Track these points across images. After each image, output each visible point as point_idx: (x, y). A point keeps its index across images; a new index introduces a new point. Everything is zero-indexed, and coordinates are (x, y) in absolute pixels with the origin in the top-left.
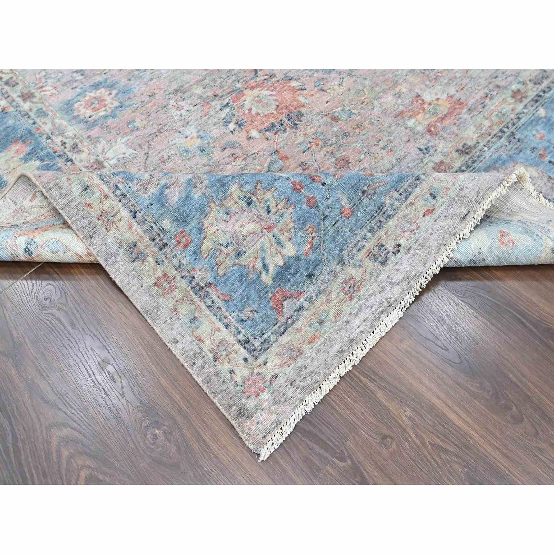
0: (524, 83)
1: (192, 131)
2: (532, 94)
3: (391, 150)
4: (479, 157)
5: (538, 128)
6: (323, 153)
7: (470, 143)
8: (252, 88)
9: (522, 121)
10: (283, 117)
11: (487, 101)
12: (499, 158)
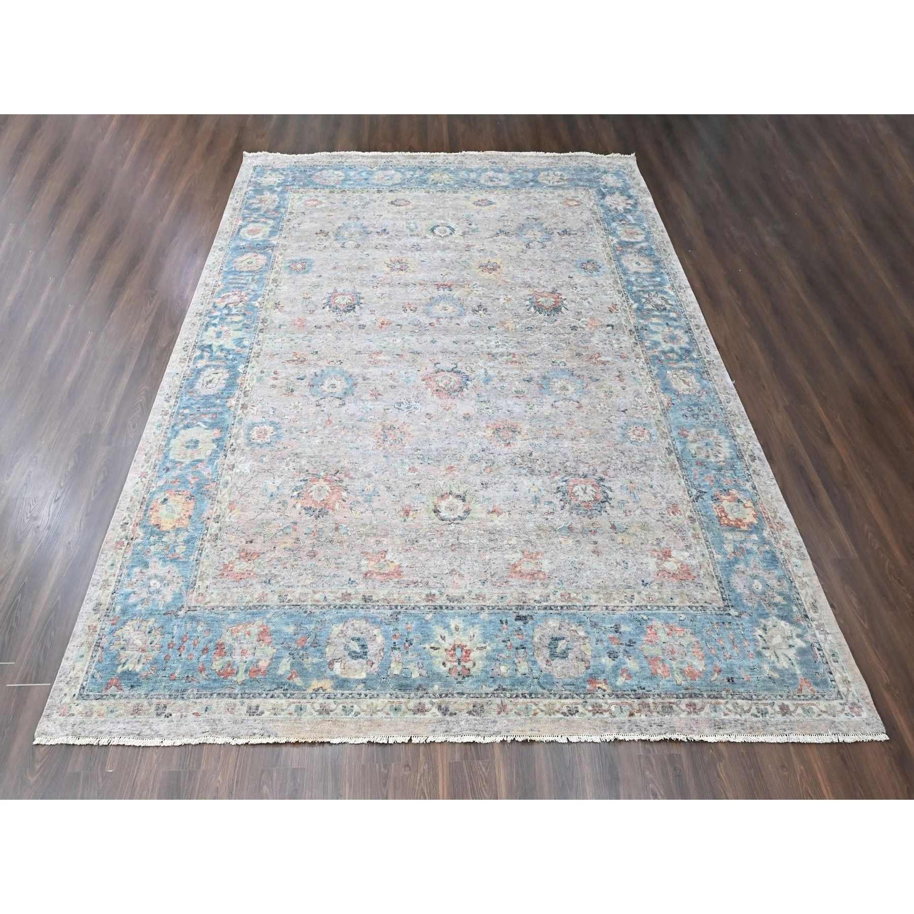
0: (441, 594)
1: (279, 482)
2: (438, 603)
3: (338, 568)
4: (368, 608)
5: (415, 622)
6: (311, 542)
7: (374, 598)
8: (326, 480)
9: (413, 611)
10: (319, 508)
11: (412, 585)
12: (375, 618)
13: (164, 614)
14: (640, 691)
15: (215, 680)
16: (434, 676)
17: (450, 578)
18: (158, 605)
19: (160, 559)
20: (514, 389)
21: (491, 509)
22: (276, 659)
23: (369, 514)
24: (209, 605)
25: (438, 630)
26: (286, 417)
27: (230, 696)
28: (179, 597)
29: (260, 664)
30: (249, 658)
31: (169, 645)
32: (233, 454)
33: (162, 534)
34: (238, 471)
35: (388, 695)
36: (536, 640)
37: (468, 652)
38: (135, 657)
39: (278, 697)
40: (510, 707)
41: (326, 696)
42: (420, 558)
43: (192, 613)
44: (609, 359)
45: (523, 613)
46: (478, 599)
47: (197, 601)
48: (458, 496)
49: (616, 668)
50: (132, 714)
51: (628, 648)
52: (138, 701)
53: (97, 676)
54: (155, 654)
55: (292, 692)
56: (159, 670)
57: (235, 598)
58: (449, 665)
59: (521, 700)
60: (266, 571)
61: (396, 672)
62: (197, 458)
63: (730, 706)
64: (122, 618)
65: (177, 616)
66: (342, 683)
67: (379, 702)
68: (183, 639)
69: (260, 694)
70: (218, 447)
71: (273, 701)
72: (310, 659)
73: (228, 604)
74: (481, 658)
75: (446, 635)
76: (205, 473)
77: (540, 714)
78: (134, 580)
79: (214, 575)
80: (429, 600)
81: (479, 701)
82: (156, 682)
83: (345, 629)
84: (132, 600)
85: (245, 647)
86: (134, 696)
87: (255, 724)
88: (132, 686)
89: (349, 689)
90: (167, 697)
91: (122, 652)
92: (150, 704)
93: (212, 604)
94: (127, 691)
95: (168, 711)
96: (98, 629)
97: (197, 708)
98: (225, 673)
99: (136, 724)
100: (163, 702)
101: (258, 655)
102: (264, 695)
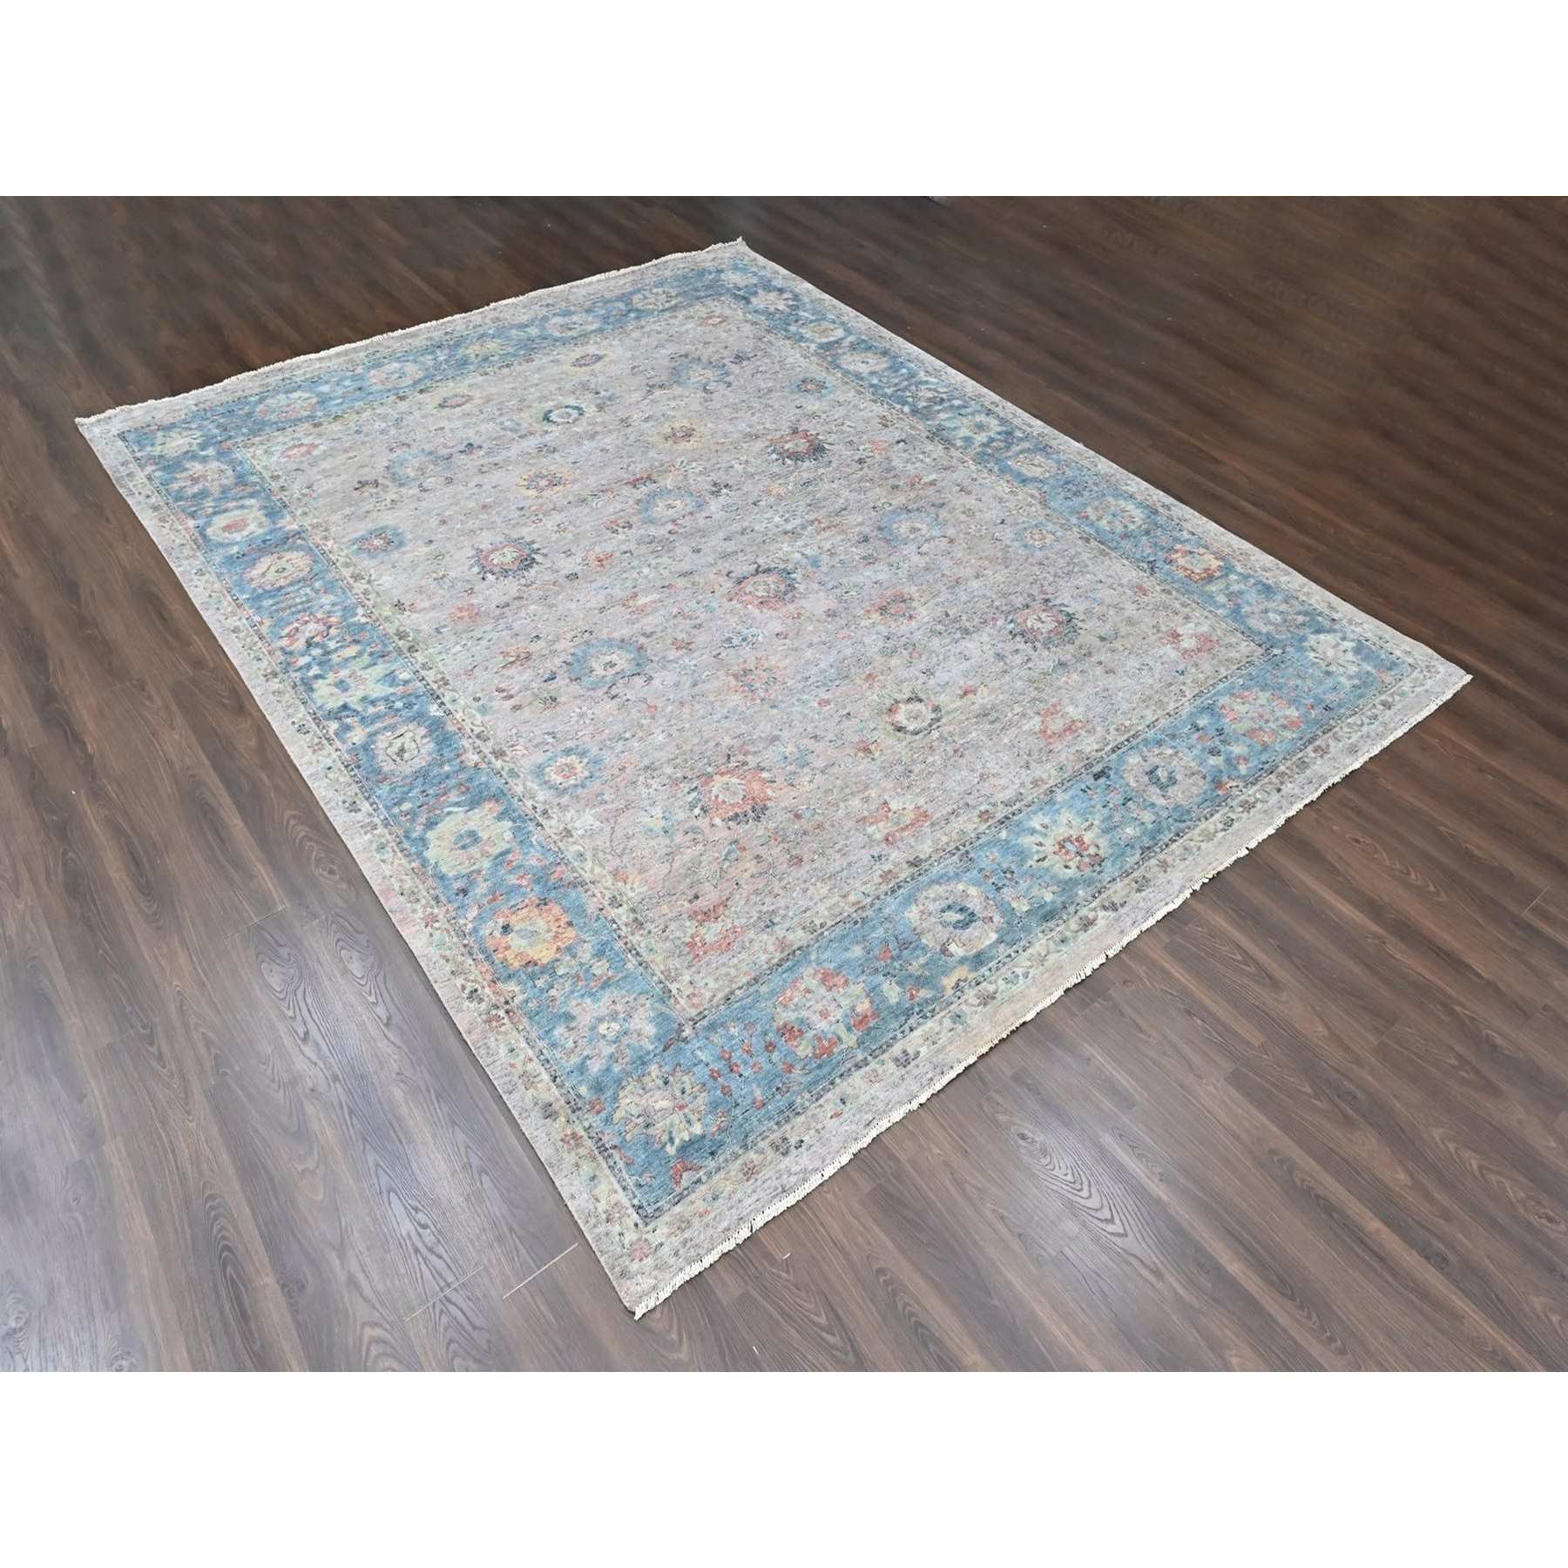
0: (994, 805)
1: (657, 811)
2: (999, 816)
3: (845, 854)
4: (926, 871)
5: (994, 850)
6: (779, 849)
7: (922, 856)
8: (722, 774)
9: (980, 841)
10: (748, 808)
11: (953, 817)
12: (945, 875)
13: (664, 1050)
14: (1266, 766)
15: (819, 1067)
16: (1068, 886)
17: (987, 784)
18: (641, 1047)
19: (582, 996)
20: (857, 558)
21: (960, 692)
22: (873, 992)
23: (819, 778)
24: (716, 999)
25: (1027, 841)
26: (581, 734)
27: (858, 1067)
28: (662, 1019)
29: (859, 1009)
30: (839, 1014)
31: (712, 1077)
32: (549, 818)
33: (550, 969)
34: (580, 832)
35: (1040, 935)
36: (1133, 784)
37: (1079, 840)
38: (677, 1122)
39: (919, 1024)
40: (1169, 860)
41: (973, 984)
42: (932, 786)
43: (705, 1022)
44: (934, 477)
45: (1097, 769)
46: (1037, 785)
47: (694, 1006)
48: (909, 700)
49: (1228, 761)
50: (748, 1179)
51: (1222, 738)
52: (739, 1162)
53: (645, 1179)
54: (703, 1098)
55: (930, 1008)
56: (729, 1110)
57: (746, 968)
58: (1072, 864)
59: (1174, 846)
60: (755, 915)
61: (1026, 908)
62: (497, 852)
64: (604, 1097)
65: (685, 1040)
66: (978, 960)
67: (1038, 947)
68: (723, 1057)
69: (894, 1038)
70: (514, 821)
71: (916, 1033)
72: (914, 963)
73: (743, 981)
74: (1098, 837)
75: (1040, 839)
77: (1204, 846)
78: (570, 1044)
79: (685, 964)
80: (987, 820)
81: (1135, 874)
82: (741, 1126)
83: (921, 908)
84: (595, 1067)
85: (819, 1007)
86: (726, 1160)
87: (922, 1070)
88: (712, 1154)
89: (992, 958)
90: (775, 1127)
91: (651, 1131)
92: (762, 1152)
93: (720, 995)
94: (711, 1164)
95: (793, 1141)
96: (582, 1133)
97: (830, 1109)
98: (825, 1050)
99: (766, 1185)
100: (776, 1136)
101: (845, 1003)
102: (900, 1036)
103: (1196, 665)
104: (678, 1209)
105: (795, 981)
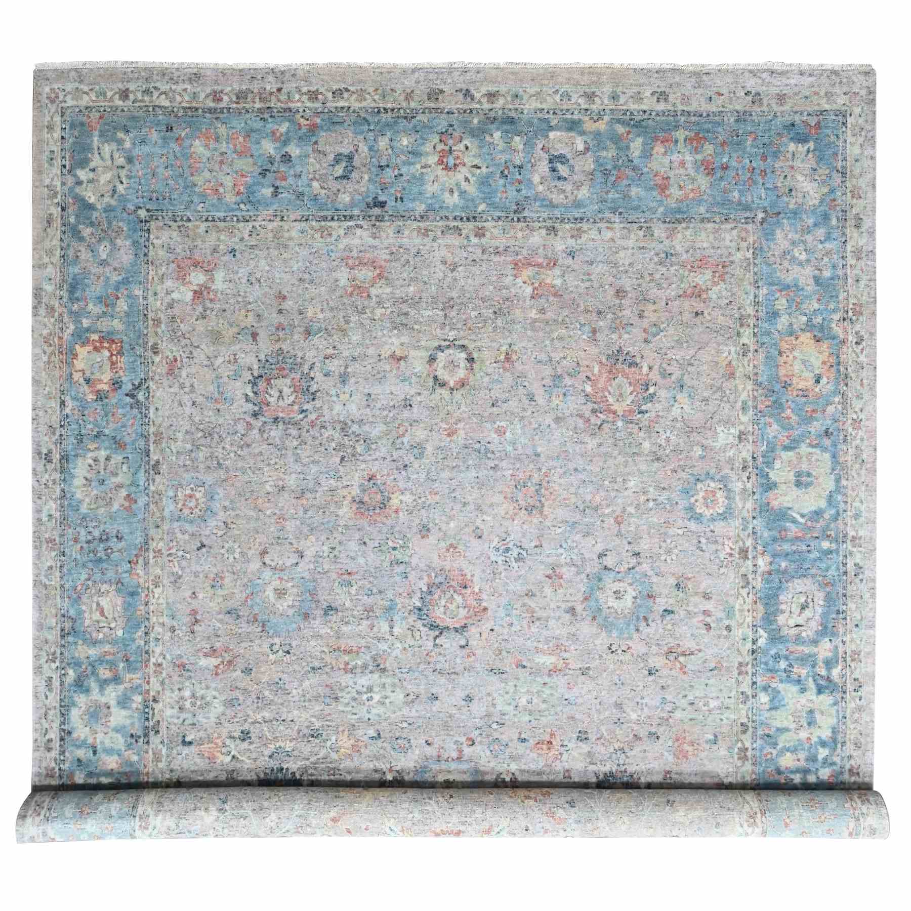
0: (467, 237)
1: (676, 411)
2: (471, 225)
3: (589, 274)
4: (551, 219)
5: (497, 200)
6: (624, 313)
7: (544, 232)
9: (499, 214)
10: (619, 366)
11: (501, 249)
12: (542, 206)
13: (780, 213)
14: (266, 116)
15: (708, 132)
16: (479, 133)
17: (456, 260)
18: (791, 225)
19: (802, 289)
21: (402, 362)
22: (647, 154)
23: (556, 356)
24: (732, 225)
25: (471, 189)
26: (680, 532)
27: (689, 113)
28: (769, 235)
29: (662, 150)
30: (675, 156)
31: (766, 175)
32: (745, 461)
33: (809, 326)
34: (732, 431)
35: (525, 112)
36: (366, 177)
37: (440, 162)
39: (638, 112)
40: (402, 98)
41: (589, 113)
42: (491, 288)
43: (748, 214)
45: (377, 211)
46: (427, 230)
47: (747, 232)
48: (443, 385)
49: (286, 143)
50: (785, 95)
51: (269, 167)
53: (833, 138)
54: (779, 164)
55: (625, 117)
56: (769, 144)
57: (703, 235)
58: (461, 147)
59: (389, 106)
60: (673, 269)
61: (517, 139)
62: (790, 454)
63: (178, 98)
64: (827, 209)
65: (765, 211)
66: (573, 126)
67: (534, 104)
68: (753, 182)
69: (658, 115)
70: (767, 474)
71: (644, 108)
72: (610, 155)
73: (710, 226)
74: (427, 154)
75: (463, 183)
76: (775, 426)
77: (371, 90)
78: (826, 259)
79: (733, 266)
80: (483, 228)
81: (432, 105)
82: (769, 130)
83: (575, 192)
84: (821, 232)
85: (682, 171)
86: (790, 115)
87: (658, 82)
88: (793, 125)
89: (565, 120)
90: (754, 114)
91: (815, 166)
92: (769, 105)
93: (728, 226)
94: (797, 118)
95: (750, 98)
96: (849, 195)
97: (720, 101)
98: (697, 140)
99: (779, 83)
100: (756, 108)
101: (666, 161)
102: (654, 114)
103: (215, 250)
104: (827, 107)
105: (681, 201)
